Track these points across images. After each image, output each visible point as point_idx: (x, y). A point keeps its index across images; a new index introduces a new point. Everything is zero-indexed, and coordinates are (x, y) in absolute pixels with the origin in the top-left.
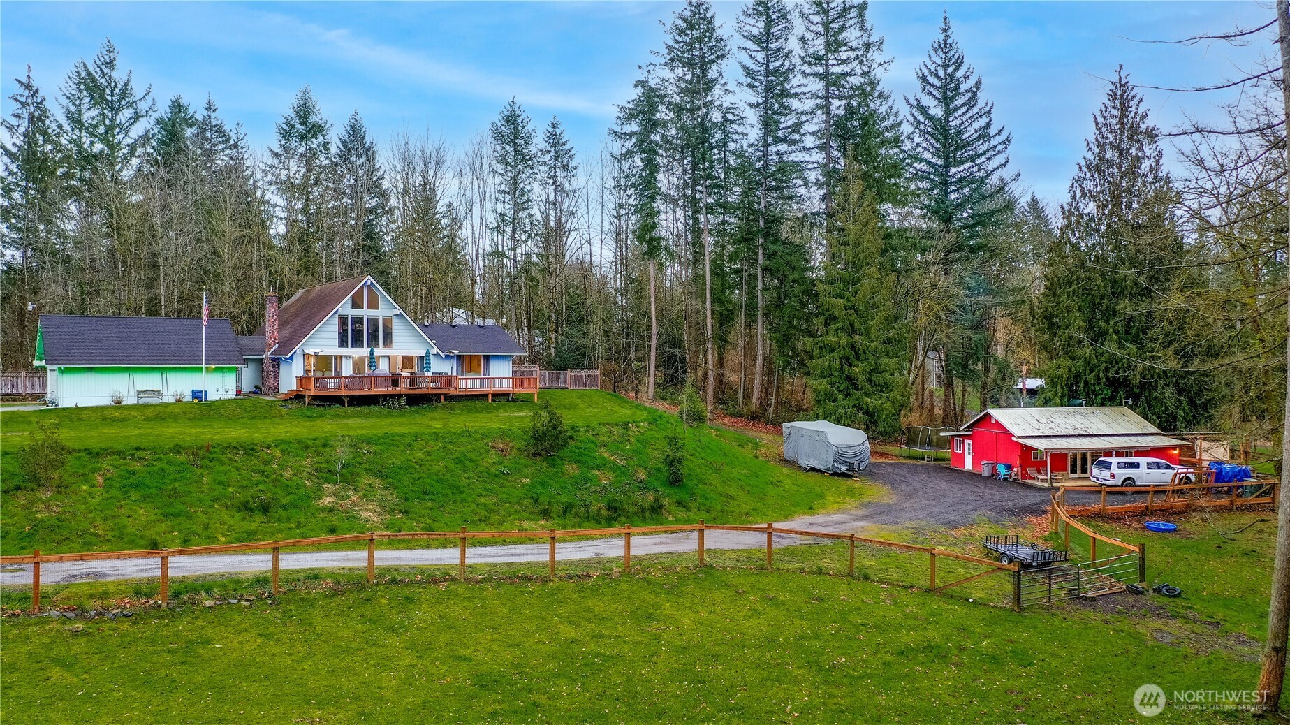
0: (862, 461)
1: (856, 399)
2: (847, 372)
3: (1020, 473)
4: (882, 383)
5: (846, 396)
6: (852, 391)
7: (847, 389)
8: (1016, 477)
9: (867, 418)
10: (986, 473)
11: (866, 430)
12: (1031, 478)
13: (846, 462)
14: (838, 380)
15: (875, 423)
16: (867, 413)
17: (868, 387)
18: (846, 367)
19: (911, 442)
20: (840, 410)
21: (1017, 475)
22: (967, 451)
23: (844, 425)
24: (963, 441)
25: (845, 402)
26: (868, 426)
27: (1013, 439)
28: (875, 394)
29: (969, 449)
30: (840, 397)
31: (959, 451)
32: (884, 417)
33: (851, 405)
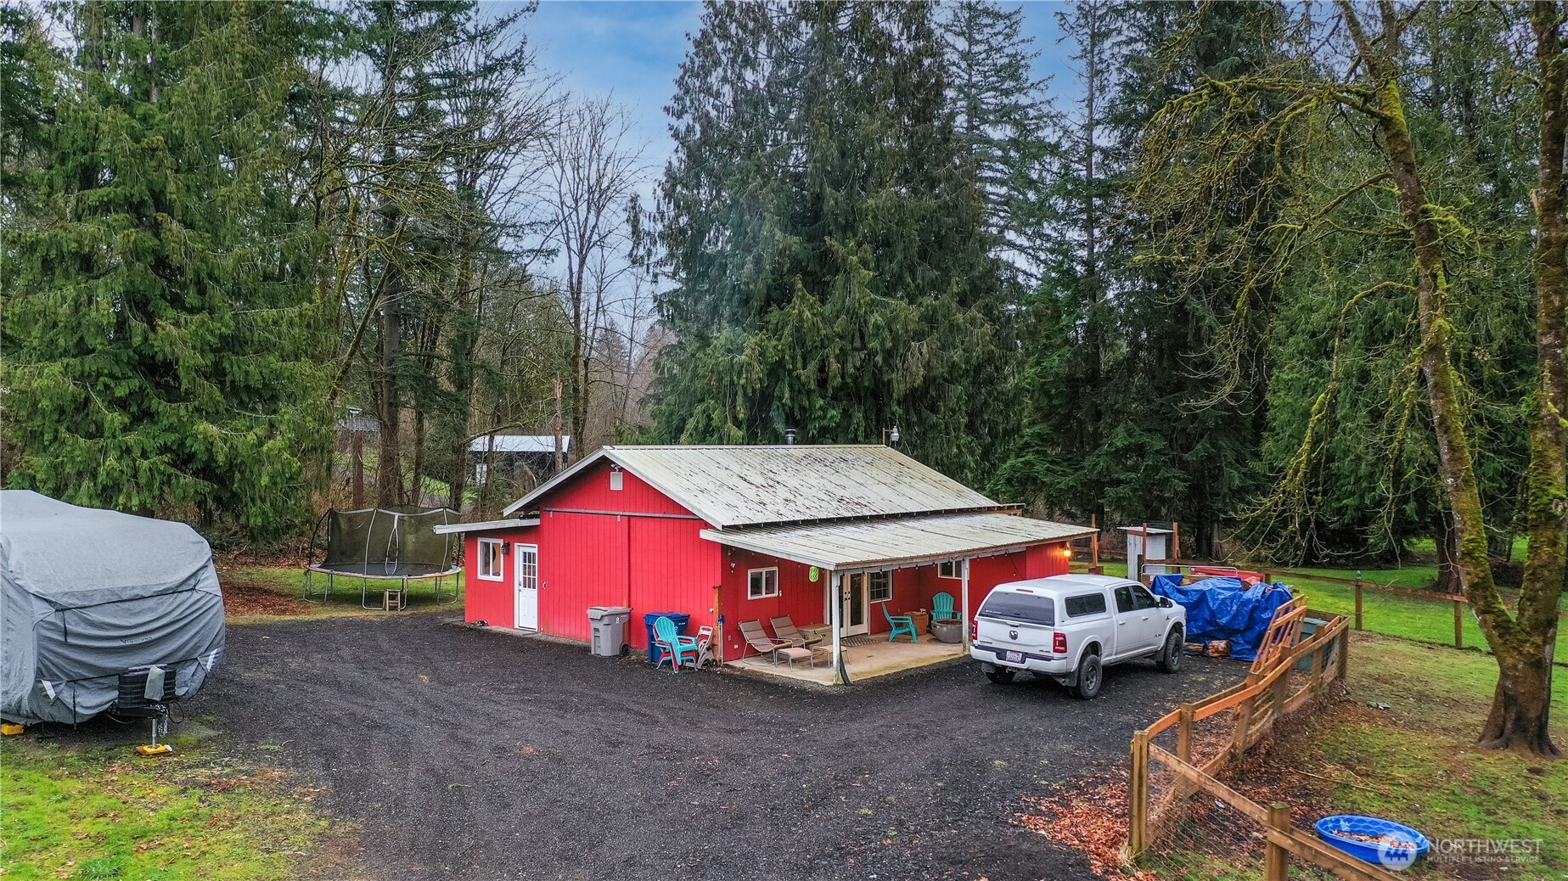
0: (186, 661)
1: (171, 429)
2: (137, 340)
3: (720, 644)
4: (255, 381)
5: (136, 420)
6: (157, 404)
7: (138, 395)
8: (710, 656)
9: (204, 486)
10: (604, 645)
11: (203, 525)
12: (753, 653)
13: (106, 673)
14: (105, 364)
15: (229, 502)
16: (207, 471)
17: (211, 391)
18: (138, 326)
19: (339, 555)
20: (111, 461)
21: (712, 647)
22: (519, 575)
23: (127, 510)
24: (508, 551)
25: (131, 438)
26: (209, 514)
27: (705, 535)
28: (233, 417)
29: (527, 570)
30: (115, 419)
31: (491, 578)
32: (265, 480)
33: (150, 444)
